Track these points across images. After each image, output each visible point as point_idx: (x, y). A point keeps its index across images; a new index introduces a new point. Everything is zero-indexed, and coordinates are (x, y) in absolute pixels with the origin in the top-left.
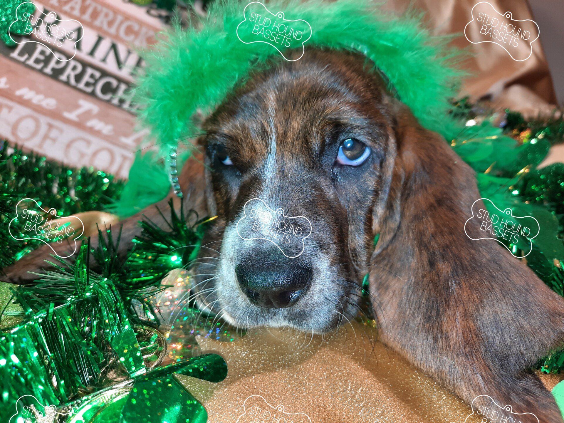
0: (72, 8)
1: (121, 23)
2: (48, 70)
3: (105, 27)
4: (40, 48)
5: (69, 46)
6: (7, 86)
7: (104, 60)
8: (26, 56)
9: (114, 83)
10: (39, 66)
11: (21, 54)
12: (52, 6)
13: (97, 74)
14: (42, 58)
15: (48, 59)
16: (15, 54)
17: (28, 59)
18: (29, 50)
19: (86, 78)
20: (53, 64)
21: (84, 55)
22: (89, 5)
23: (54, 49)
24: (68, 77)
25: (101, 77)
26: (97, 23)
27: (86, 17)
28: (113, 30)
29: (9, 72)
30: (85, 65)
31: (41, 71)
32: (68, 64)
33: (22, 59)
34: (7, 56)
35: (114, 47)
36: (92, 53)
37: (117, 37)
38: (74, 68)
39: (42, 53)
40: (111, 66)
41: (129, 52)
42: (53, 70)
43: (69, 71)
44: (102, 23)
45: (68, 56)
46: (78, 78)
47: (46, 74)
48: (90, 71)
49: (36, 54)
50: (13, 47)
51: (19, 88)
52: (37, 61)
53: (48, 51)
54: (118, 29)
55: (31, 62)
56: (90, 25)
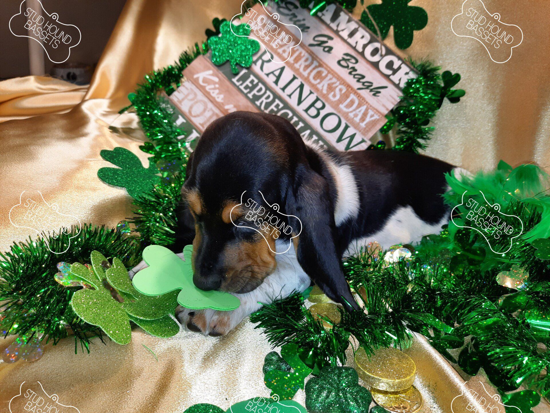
0: (284, 51)
1: (314, 69)
2: (250, 96)
3: (301, 70)
4: (252, 77)
5: (270, 80)
6: (222, 101)
7: (290, 96)
8: (241, 82)
9: (291, 114)
10: (246, 91)
11: (238, 81)
12: (272, 48)
13: (281, 105)
14: (250, 85)
15: (253, 87)
16: (235, 80)
17: (241, 84)
18: (244, 79)
19: (273, 107)
20: (255, 92)
21: (277, 89)
22: (297, 50)
23: (261, 80)
24: (261, 103)
25: (282, 109)
26: (297, 66)
27: (291, 60)
28: (305, 74)
29: (227, 92)
30: (276, 96)
31: (246, 95)
32: (265, 93)
33: (238, 84)
34: (230, 80)
35: (302, 86)
36: (283, 89)
37: (307, 79)
38: (268, 97)
39: (252, 82)
40: (293, 102)
41: (311, 93)
42: (254, 95)
43: (263, 99)
44: (300, 66)
45: (268, 88)
47: (248, 98)
48: (277, 101)
49: (248, 83)
50: (236, 74)
51: (228, 104)
52: (246, 87)
53: (256, 81)
54: (309, 74)
55: (242, 87)
56: (291, 66)
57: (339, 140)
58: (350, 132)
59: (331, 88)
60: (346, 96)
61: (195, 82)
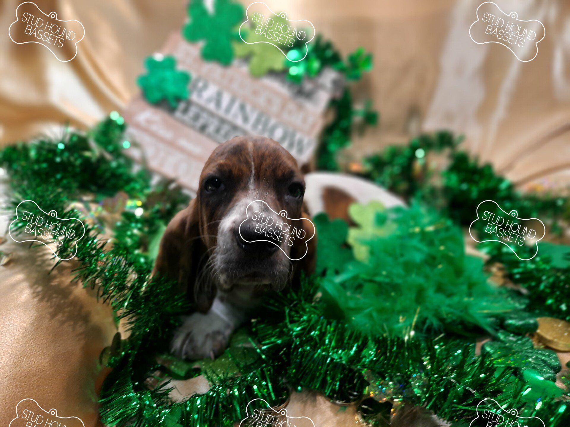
5: (212, 106)
6: (172, 138)
7: (235, 116)
15: (196, 117)
18: (186, 111)
19: (223, 132)
20: (201, 121)
21: (221, 113)
23: (203, 109)
26: (232, 87)
30: (223, 121)
31: (193, 127)
34: (172, 115)
35: (243, 107)
36: (228, 111)
37: (245, 98)
40: (239, 122)
42: (202, 124)
45: (212, 114)
46: (218, 130)
47: (196, 129)
48: (225, 126)
49: (191, 114)
50: (176, 108)
51: (179, 139)
56: (228, 89)
57: (291, 145)
58: (298, 136)
59: (269, 101)
60: (283, 107)
61: (138, 126)
